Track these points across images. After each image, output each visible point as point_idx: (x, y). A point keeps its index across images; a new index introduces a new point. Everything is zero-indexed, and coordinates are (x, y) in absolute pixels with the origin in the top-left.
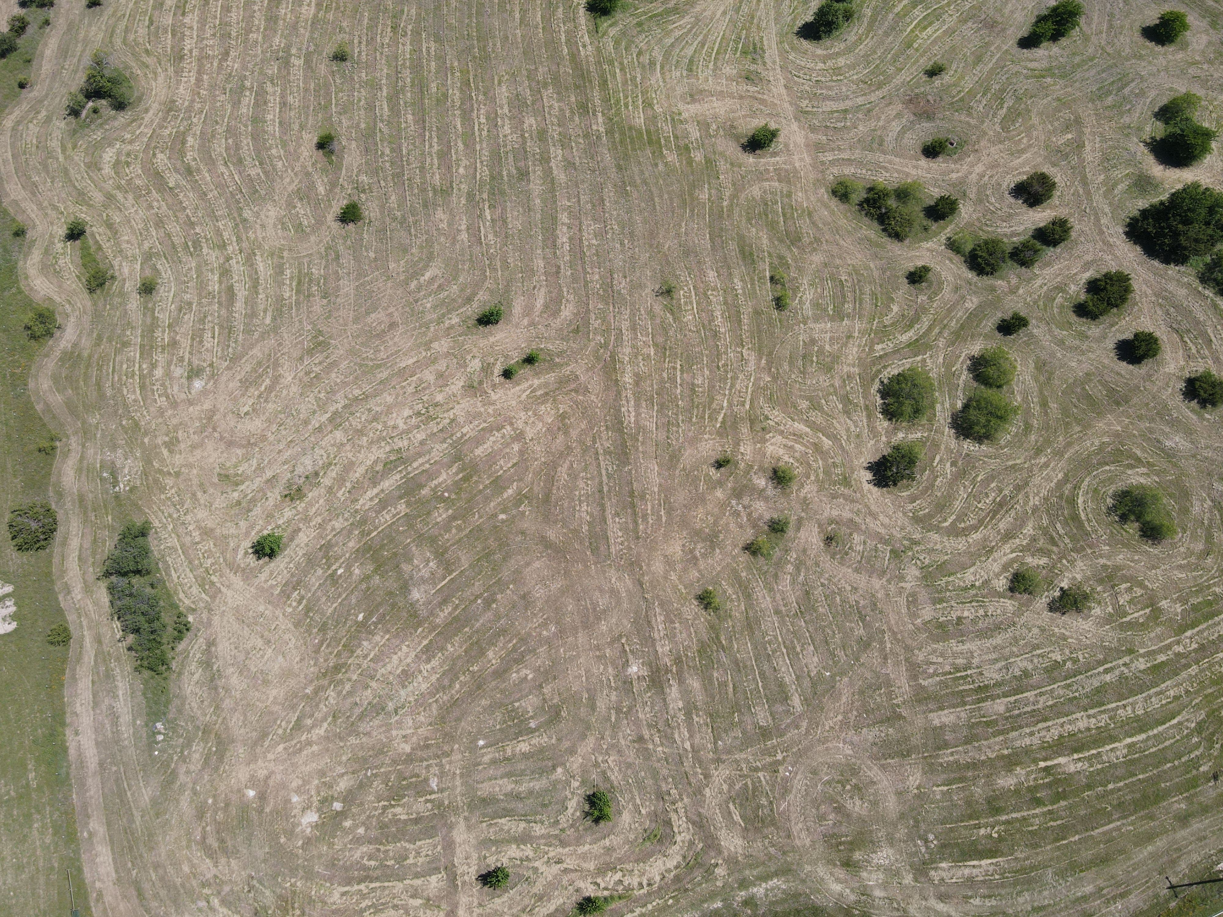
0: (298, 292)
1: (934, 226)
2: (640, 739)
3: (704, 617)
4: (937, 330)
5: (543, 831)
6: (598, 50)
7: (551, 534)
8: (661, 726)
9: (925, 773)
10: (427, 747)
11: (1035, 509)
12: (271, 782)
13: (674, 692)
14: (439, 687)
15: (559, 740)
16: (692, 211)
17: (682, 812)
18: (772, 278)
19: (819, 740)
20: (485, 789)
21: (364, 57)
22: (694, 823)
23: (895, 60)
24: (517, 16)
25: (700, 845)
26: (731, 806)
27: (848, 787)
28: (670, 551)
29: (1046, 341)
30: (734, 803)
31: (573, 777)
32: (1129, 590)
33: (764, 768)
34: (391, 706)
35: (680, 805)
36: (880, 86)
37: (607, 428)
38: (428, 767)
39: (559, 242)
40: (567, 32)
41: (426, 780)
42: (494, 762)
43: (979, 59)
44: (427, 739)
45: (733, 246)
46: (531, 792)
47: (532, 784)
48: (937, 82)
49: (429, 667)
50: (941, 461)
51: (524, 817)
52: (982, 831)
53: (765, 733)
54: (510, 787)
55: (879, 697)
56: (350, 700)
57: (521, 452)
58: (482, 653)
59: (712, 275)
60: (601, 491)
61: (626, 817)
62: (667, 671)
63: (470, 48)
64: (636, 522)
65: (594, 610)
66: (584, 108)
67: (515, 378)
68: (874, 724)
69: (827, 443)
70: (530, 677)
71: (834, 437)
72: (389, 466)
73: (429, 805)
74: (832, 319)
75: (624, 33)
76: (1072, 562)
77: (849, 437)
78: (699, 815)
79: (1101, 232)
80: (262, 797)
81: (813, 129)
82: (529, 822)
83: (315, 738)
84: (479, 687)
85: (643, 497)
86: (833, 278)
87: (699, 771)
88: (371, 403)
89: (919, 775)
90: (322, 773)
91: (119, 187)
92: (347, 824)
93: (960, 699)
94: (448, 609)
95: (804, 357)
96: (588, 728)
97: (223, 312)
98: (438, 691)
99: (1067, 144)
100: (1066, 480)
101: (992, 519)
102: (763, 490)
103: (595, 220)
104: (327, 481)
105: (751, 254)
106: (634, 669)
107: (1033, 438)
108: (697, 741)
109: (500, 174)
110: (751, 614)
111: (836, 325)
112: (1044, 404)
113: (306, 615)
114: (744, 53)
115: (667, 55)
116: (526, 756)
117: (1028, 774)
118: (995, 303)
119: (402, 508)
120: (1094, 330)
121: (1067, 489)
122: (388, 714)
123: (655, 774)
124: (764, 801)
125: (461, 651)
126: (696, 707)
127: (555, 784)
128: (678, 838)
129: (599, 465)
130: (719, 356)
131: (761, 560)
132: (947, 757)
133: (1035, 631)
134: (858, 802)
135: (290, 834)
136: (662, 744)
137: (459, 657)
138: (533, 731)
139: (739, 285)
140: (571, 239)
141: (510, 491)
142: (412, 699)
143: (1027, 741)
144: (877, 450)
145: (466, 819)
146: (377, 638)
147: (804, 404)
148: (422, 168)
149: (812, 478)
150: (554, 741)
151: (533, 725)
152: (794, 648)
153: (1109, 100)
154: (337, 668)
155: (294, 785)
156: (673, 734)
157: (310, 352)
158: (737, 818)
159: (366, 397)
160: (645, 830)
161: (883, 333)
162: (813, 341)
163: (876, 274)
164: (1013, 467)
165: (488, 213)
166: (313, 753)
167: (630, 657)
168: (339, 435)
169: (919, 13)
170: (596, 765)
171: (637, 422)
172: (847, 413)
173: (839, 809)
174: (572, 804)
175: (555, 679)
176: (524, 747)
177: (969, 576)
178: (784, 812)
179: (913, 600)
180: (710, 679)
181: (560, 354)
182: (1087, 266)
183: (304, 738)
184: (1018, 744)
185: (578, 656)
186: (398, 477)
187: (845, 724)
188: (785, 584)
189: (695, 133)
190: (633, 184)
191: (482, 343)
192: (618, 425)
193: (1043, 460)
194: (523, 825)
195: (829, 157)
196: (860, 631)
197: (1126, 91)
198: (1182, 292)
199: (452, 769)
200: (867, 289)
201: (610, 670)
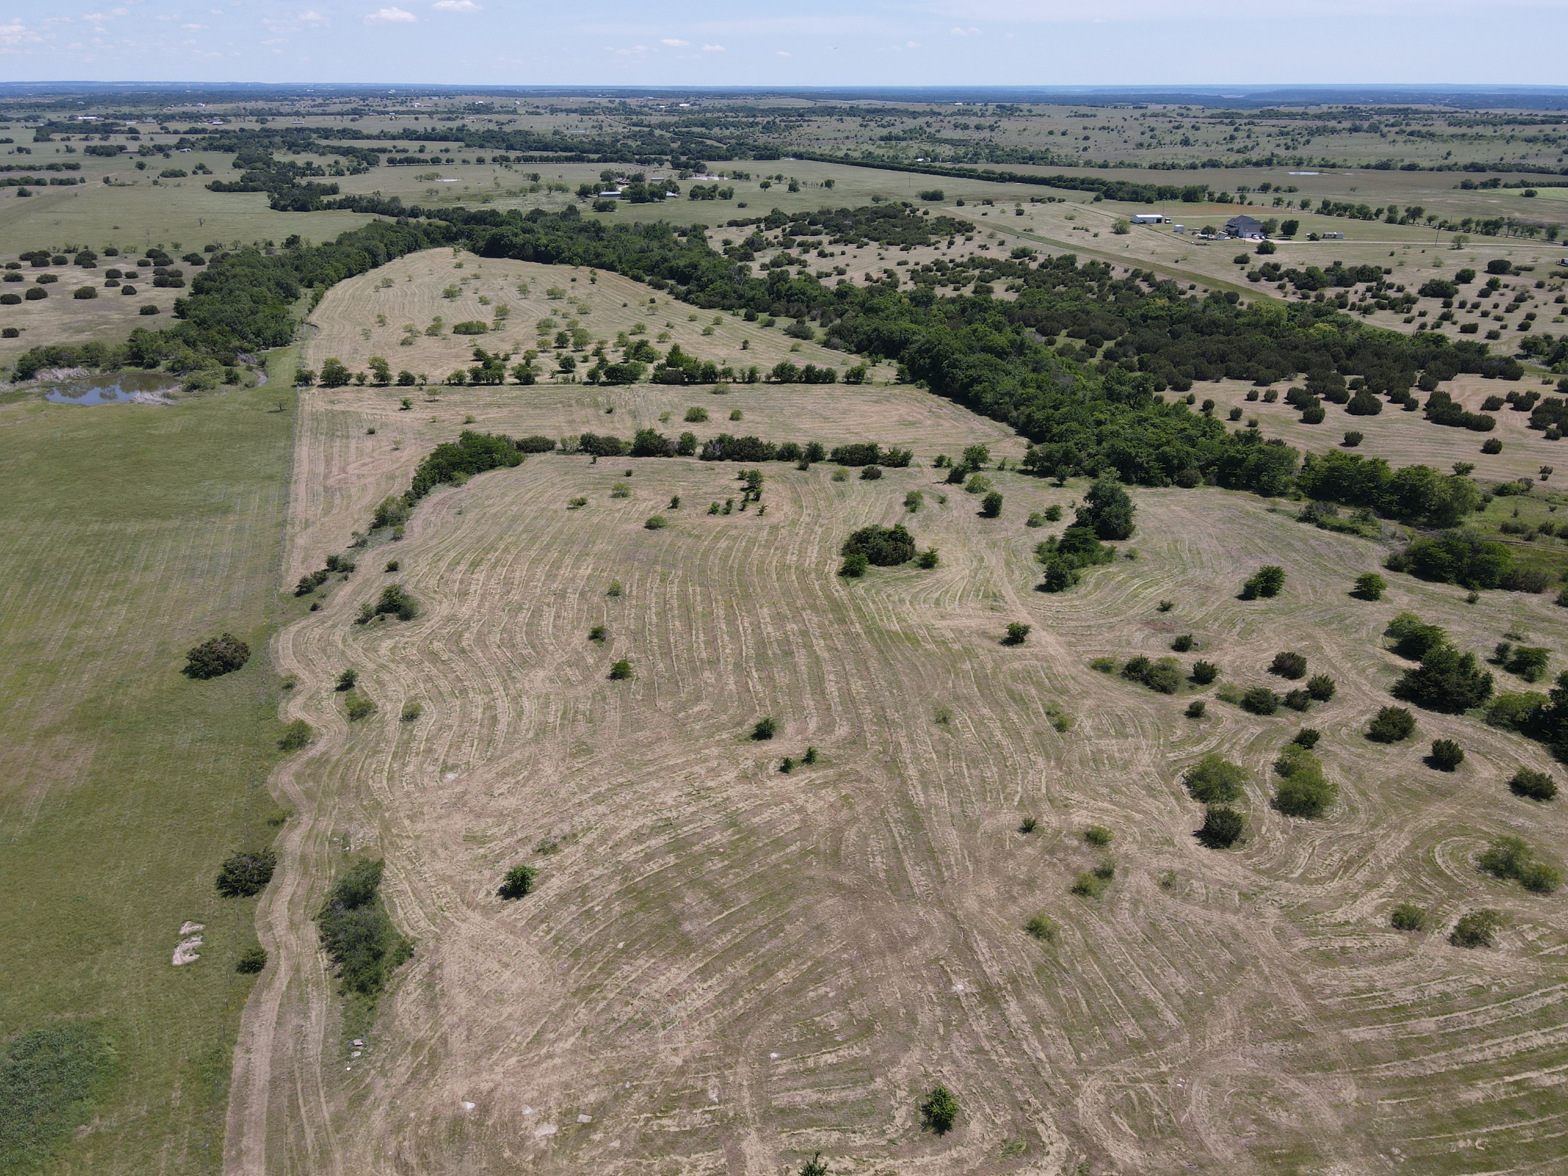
0: (563, 718)
1: (1199, 687)
2: (980, 1050)
3: (1035, 946)
4: (1227, 746)
5: (865, 1141)
6: (851, 593)
7: (845, 879)
8: (1003, 1037)
9: (1359, 1087)
10: (705, 1059)
11: (1391, 867)
12: (497, 1095)
13: (1013, 1007)
14: (719, 1002)
15: (875, 1052)
16: (957, 675)
17: (1049, 1121)
18: (1048, 714)
19: (1210, 1053)
20: (781, 1100)
21: (634, 593)
22: (1068, 1133)
23: (1125, 602)
24: (774, 577)
25: (1083, 1157)
26: (1113, 1115)
27: (1264, 1099)
28: (983, 892)
29: (1344, 754)
30: (1117, 1112)
31: (899, 1087)
32: (1534, 929)
33: (1148, 1079)
34: (657, 1021)
35: (1043, 1114)
36: (1116, 615)
37: (896, 805)
38: (705, 1079)
39: (828, 691)
40: (821, 585)
41: (703, 1092)
42: (792, 1074)
43: (1203, 604)
44: (704, 1051)
45: (1002, 695)
46: (844, 1103)
47: (843, 1094)
48: (1168, 614)
49: (705, 986)
50: (1268, 830)
51: (838, 1127)
52: (1461, 1144)
53: (1138, 1046)
54: (815, 1097)
55: (1272, 1013)
56: (606, 1016)
57: (803, 821)
58: (770, 973)
59: (985, 711)
60: (896, 848)
61: (975, 1127)
62: (1000, 989)
63: (732, 592)
64: (939, 871)
65: (903, 937)
66: (842, 621)
67: (792, 771)
68: (1276, 1038)
69: (1138, 817)
70: (831, 995)
71: (1144, 812)
72: (655, 830)
73: (708, 1116)
74: (1116, 737)
75: (873, 586)
76: (1456, 907)
77: (1160, 813)
78: (1074, 1125)
79: (1365, 694)
80: (484, 1109)
81: (1062, 635)
82: (844, 1131)
83: (558, 1051)
84: (768, 1004)
85: (943, 852)
86: (1107, 713)
87: (1062, 1081)
88: (637, 788)
89: (1353, 1087)
90: (567, 1086)
91: (393, 661)
92: (597, 1137)
93: (1376, 1018)
94: (726, 938)
95: (1094, 760)
96: (912, 1040)
97: (485, 731)
98: (716, 1007)
99: (1307, 647)
100: (1414, 845)
101: (1345, 872)
102: (1079, 848)
103: (862, 678)
104: (587, 840)
105: (1022, 699)
106: (959, 987)
107: (1362, 816)
108: (1053, 1051)
109: (765, 653)
110: (1090, 941)
111: (1121, 741)
112: (1363, 793)
113: (555, 943)
114: (986, 596)
115: (915, 597)
116: (832, 1067)
117: (1495, 1088)
118: (1281, 731)
119: (671, 859)
120: (1392, 750)
121: (1420, 853)
122: (654, 1028)
123: (1006, 1084)
124: (1157, 1111)
125: (745, 972)
126: (1043, 1021)
127: (875, 1093)
128: (1051, 1149)
129: (891, 831)
130: (1005, 759)
131: (1091, 899)
132: (1382, 1071)
133: (1440, 961)
134: (1284, 1114)
135: (519, 1147)
136: (1009, 1055)
137: (742, 978)
138: (839, 1044)
139: (1014, 717)
140: (839, 689)
141: (793, 848)
142: (683, 1014)
143: (1478, 1056)
144: (1195, 823)
145: (758, 1130)
146: (640, 962)
147: (1105, 791)
148: (690, 649)
149: (1130, 839)
150: (868, 1052)
151: (838, 1038)
152: (1152, 970)
153: (1334, 626)
154: (590, 989)
155: (528, 1096)
156: (1020, 1045)
157: (573, 756)
158: (1125, 1128)
159: (632, 784)
160: (1005, 1141)
161: (1173, 746)
162: (1101, 751)
163: (1152, 712)
164: (1351, 835)
165: (755, 674)
166: (554, 1066)
167: (953, 976)
168: (601, 809)
169: (1137, 582)
170: (926, 1075)
171: (926, 801)
172: (1154, 797)
173: (1260, 1121)
174: (901, 1115)
175: (862, 995)
176: (831, 1058)
177: (1339, 915)
178: (1187, 1123)
179: (1279, 933)
180: (1057, 997)
181: (838, 757)
182: (1362, 713)
183: (544, 1051)
184: (1468, 1058)
185: (889, 975)
186: (666, 837)
187: (1238, 1037)
188: (1124, 916)
189: (950, 635)
190: (895, 658)
191: (755, 750)
192: (905, 802)
193: (1382, 832)
194: (836, 1135)
195: (1080, 649)
196: (1227, 956)
197: (1348, 622)
198: (1470, 729)
199: (738, 1080)
200: (1146, 720)
201: (930, 988)
